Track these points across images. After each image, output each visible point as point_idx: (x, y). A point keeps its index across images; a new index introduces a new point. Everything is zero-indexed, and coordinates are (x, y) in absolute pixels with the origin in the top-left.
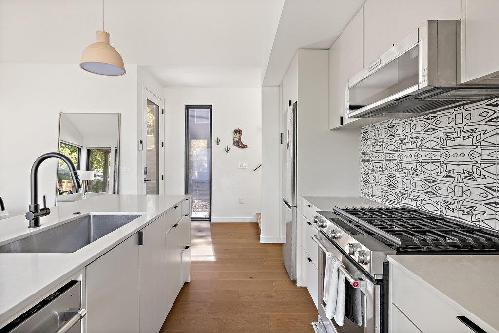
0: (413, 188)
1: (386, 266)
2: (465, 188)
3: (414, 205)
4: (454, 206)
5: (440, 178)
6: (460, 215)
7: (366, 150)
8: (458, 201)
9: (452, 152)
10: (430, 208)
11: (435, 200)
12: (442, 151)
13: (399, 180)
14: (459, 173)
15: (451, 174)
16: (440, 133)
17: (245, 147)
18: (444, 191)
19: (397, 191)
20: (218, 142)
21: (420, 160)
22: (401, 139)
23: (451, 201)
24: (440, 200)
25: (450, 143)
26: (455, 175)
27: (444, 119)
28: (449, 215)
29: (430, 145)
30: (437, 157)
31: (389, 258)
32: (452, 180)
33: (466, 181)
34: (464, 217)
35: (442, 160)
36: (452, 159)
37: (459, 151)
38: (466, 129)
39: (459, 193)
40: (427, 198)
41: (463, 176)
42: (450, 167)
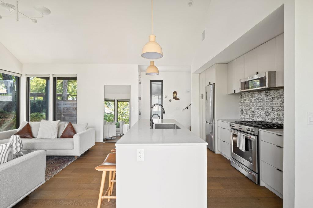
0: (261, 114)
1: (259, 131)
2: (278, 113)
3: (262, 120)
4: (275, 119)
5: (271, 111)
6: (277, 121)
7: (242, 102)
8: (276, 117)
9: (274, 103)
10: (267, 121)
11: (269, 118)
12: (271, 103)
13: (256, 112)
14: (276, 109)
15: (274, 110)
16: (270, 97)
17: (178, 99)
18: (272, 115)
19: (256, 116)
20: (166, 97)
21: (264, 105)
22: (257, 98)
23: (274, 118)
24: (271, 118)
25: (274, 100)
26: (275, 110)
27: (272, 93)
28: (274, 122)
29: (267, 101)
30: (270, 105)
31: (259, 129)
32: (274, 111)
33: (278, 111)
34: (278, 122)
35: (271, 105)
36: (274, 105)
37: (276, 103)
38: (278, 96)
39: (276, 115)
40: (266, 118)
41: (277, 110)
42: (274, 108)
